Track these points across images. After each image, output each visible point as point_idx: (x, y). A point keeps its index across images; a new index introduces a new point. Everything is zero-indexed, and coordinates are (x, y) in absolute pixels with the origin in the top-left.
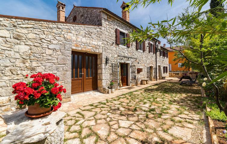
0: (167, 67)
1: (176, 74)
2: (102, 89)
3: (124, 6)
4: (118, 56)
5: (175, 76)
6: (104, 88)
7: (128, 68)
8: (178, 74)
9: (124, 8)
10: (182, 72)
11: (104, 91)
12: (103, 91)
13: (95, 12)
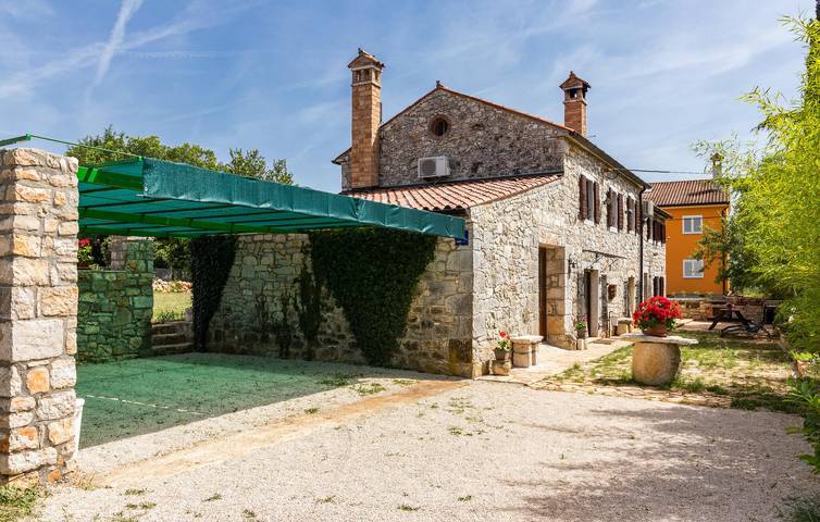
0: (662, 279)
1: (688, 304)
2: (563, 338)
3: (575, 89)
4: (583, 251)
5: (686, 315)
6: (569, 337)
7: (593, 285)
8: (696, 305)
9: (571, 93)
10: (708, 299)
11: (570, 344)
12: (566, 343)
13: (534, 130)
